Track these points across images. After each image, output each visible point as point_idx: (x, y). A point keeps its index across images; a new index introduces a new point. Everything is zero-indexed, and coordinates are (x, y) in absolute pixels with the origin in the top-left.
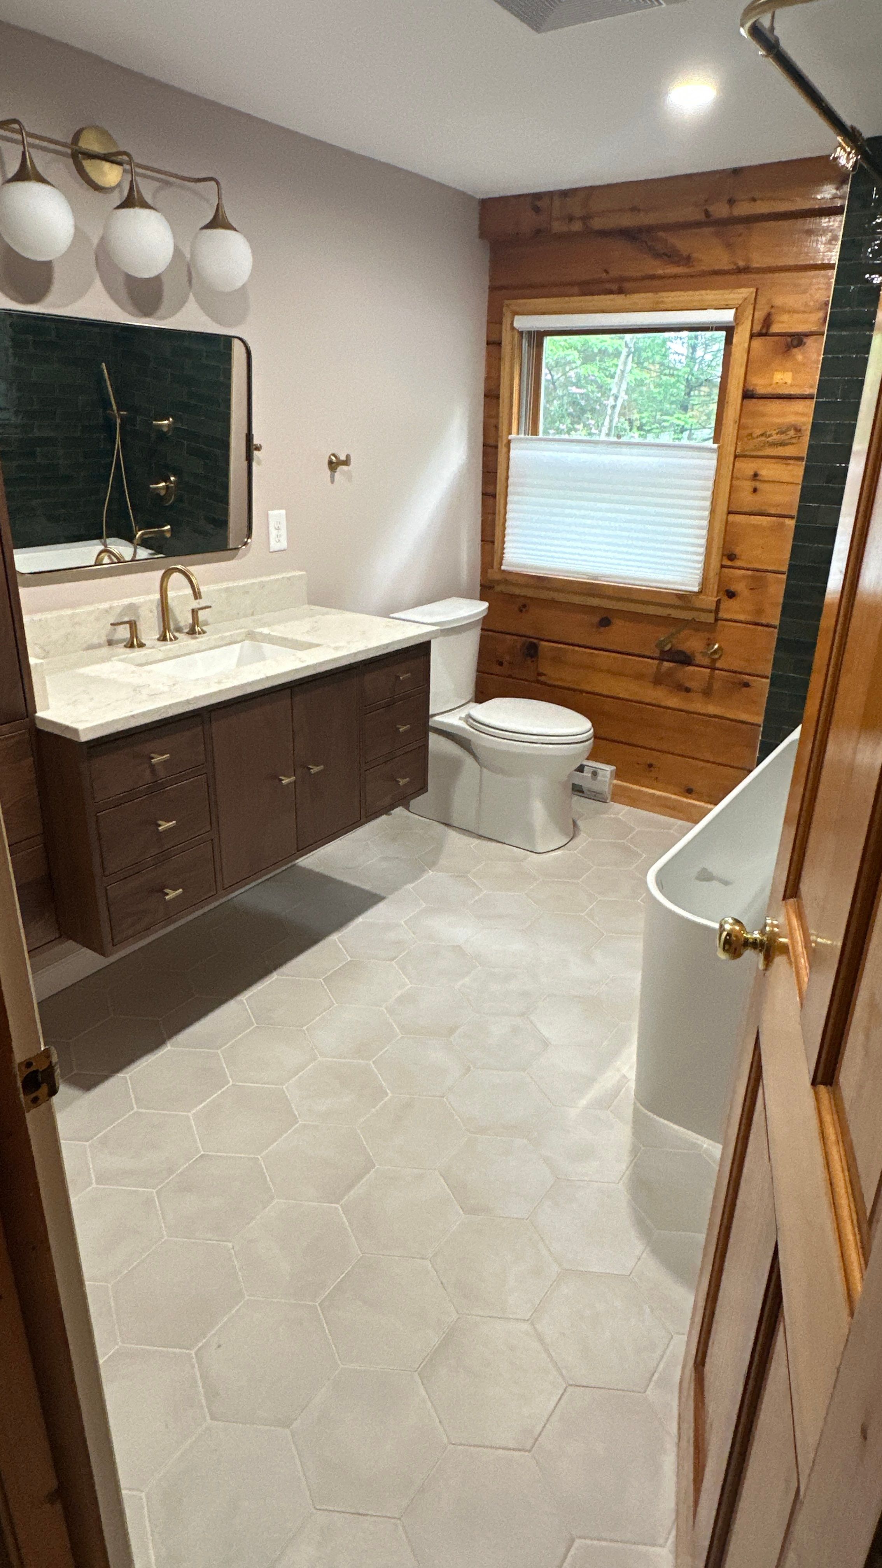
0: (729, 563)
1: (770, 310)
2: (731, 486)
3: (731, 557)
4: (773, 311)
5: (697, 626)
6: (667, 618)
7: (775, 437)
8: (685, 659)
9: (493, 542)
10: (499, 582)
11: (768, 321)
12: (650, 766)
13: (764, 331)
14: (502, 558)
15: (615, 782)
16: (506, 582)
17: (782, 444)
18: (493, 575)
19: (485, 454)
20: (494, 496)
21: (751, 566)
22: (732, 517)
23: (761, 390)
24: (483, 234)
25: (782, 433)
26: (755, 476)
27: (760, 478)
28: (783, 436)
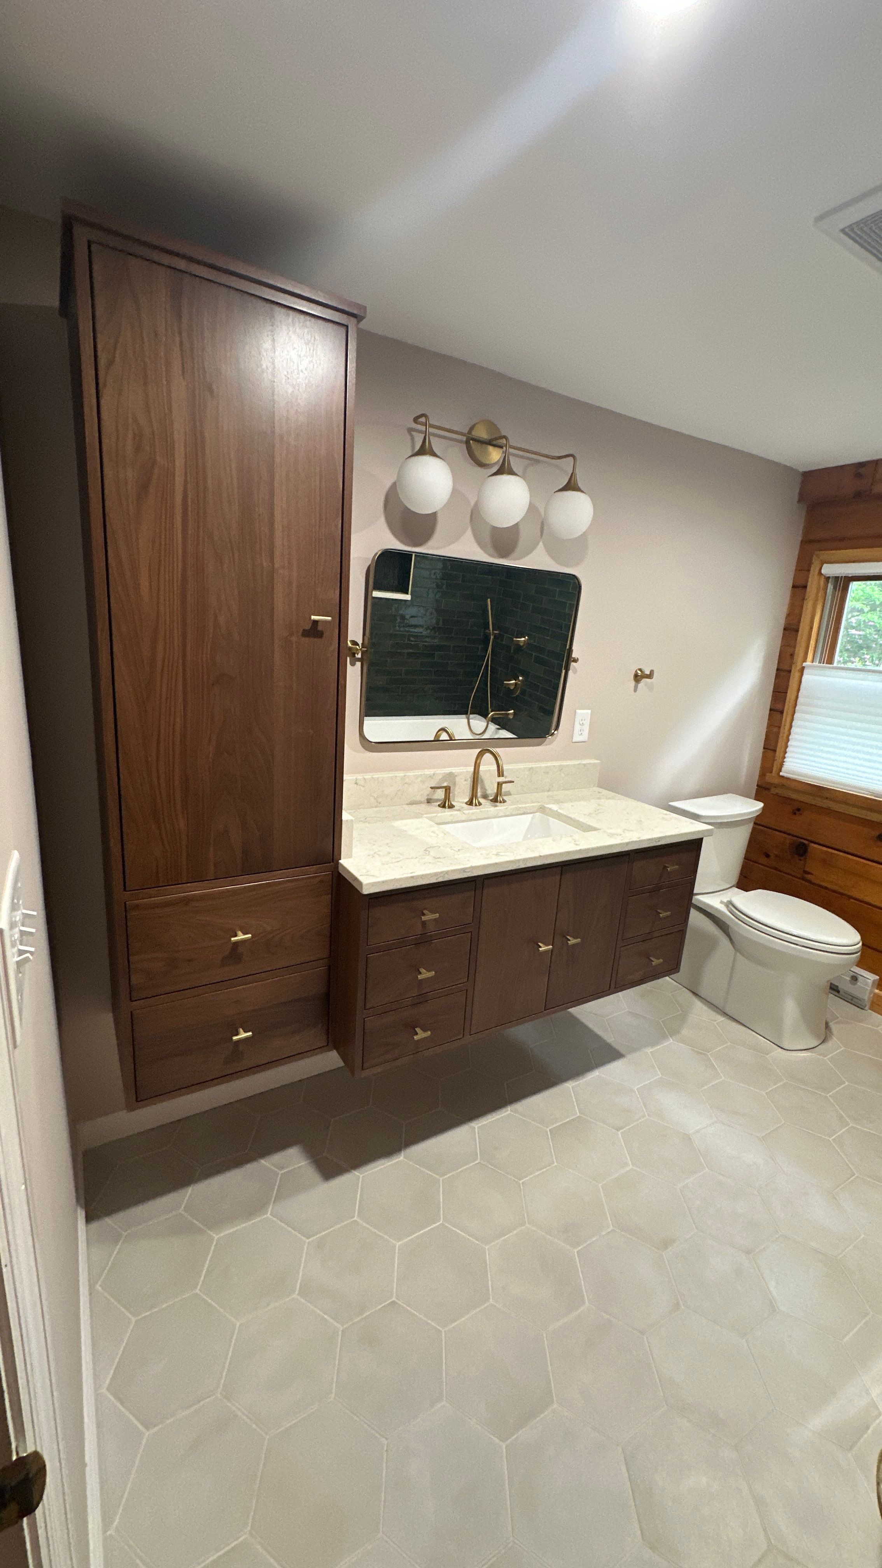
9: (775, 751)
10: (776, 786)
14: (782, 765)
16: (783, 786)
18: (771, 778)
19: (777, 676)
20: (782, 712)
24: (800, 500)
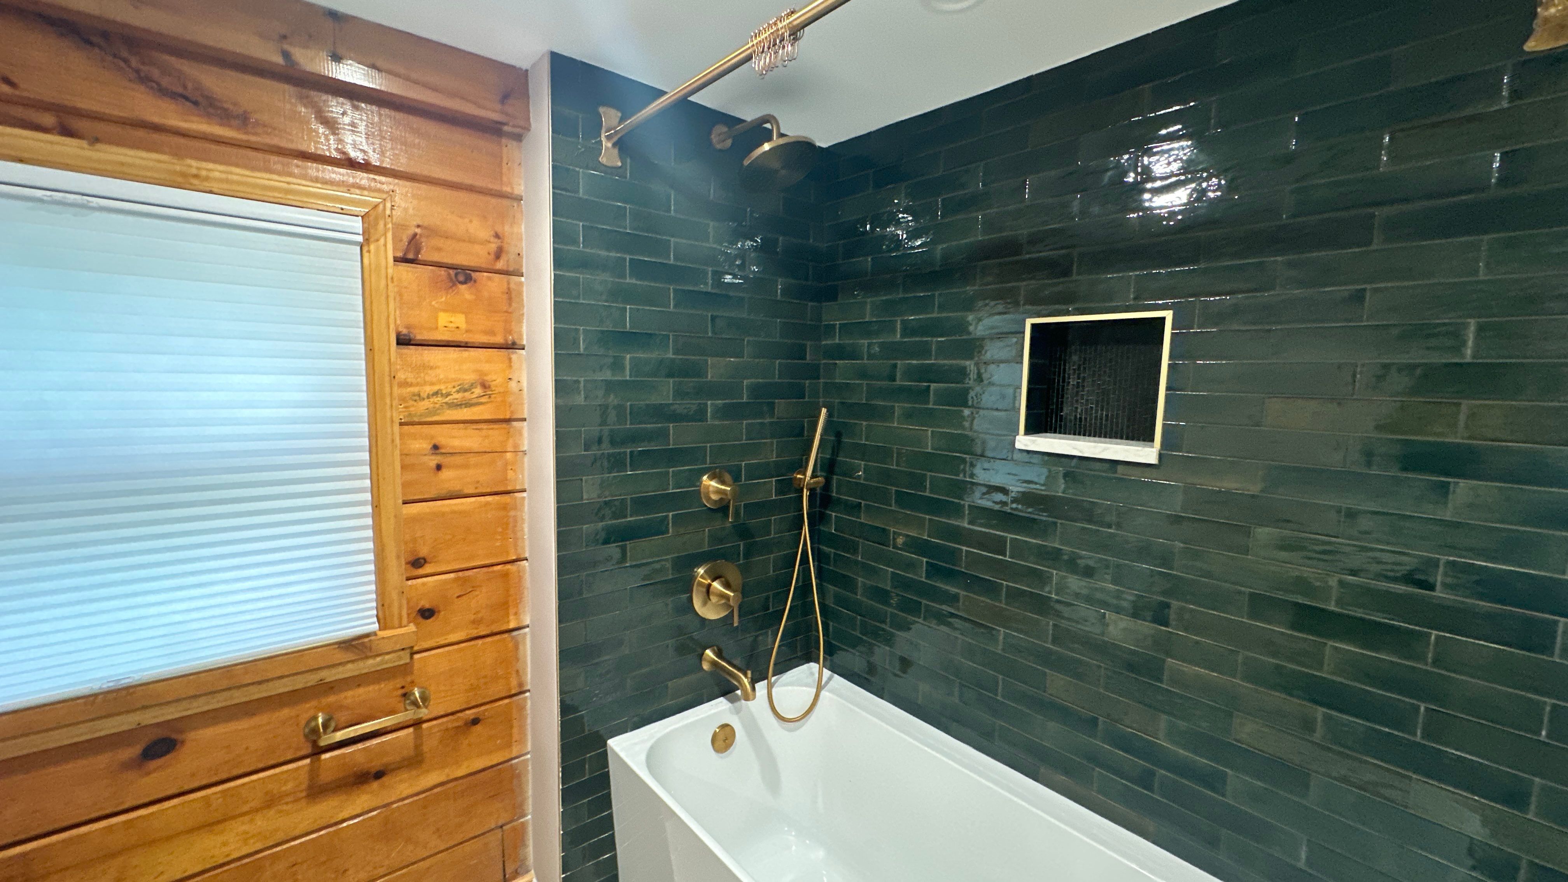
0: (418, 572)
1: (415, 230)
2: (402, 466)
3: (419, 562)
7: (455, 395)
11: (417, 244)
13: (414, 256)
17: (468, 404)
23: (422, 334)
25: (466, 391)
26: (436, 447)
27: (443, 451)
28: (467, 394)
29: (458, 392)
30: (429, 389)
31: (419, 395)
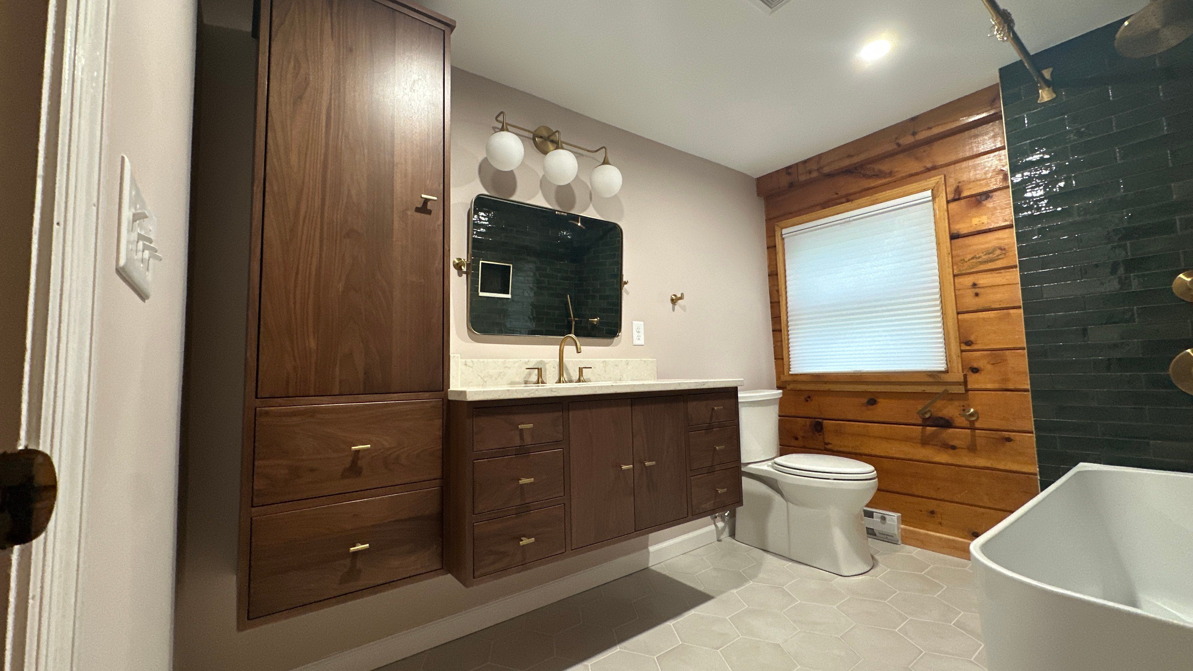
0: (968, 348)
1: (958, 184)
2: (955, 296)
3: (969, 343)
4: (960, 184)
5: (950, 397)
6: (924, 393)
7: (984, 257)
8: (946, 424)
10: (789, 383)
11: (958, 190)
12: (932, 512)
13: (957, 197)
14: (789, 367)
15: (902, 526)
16: (794, 381)
17: (992, 261)
18: (785, 377)
19: (772, 307)
20: (781, 331)
21: (988, 347)
22: (960, 316)
23: (964, 231)
24: (759, 194)
25: (990, 254)
26: (974, 285)
27: (979, 286)
28: (991, 255)
29: (985, 255)
30: (969, 257)
31: (964, 260)
